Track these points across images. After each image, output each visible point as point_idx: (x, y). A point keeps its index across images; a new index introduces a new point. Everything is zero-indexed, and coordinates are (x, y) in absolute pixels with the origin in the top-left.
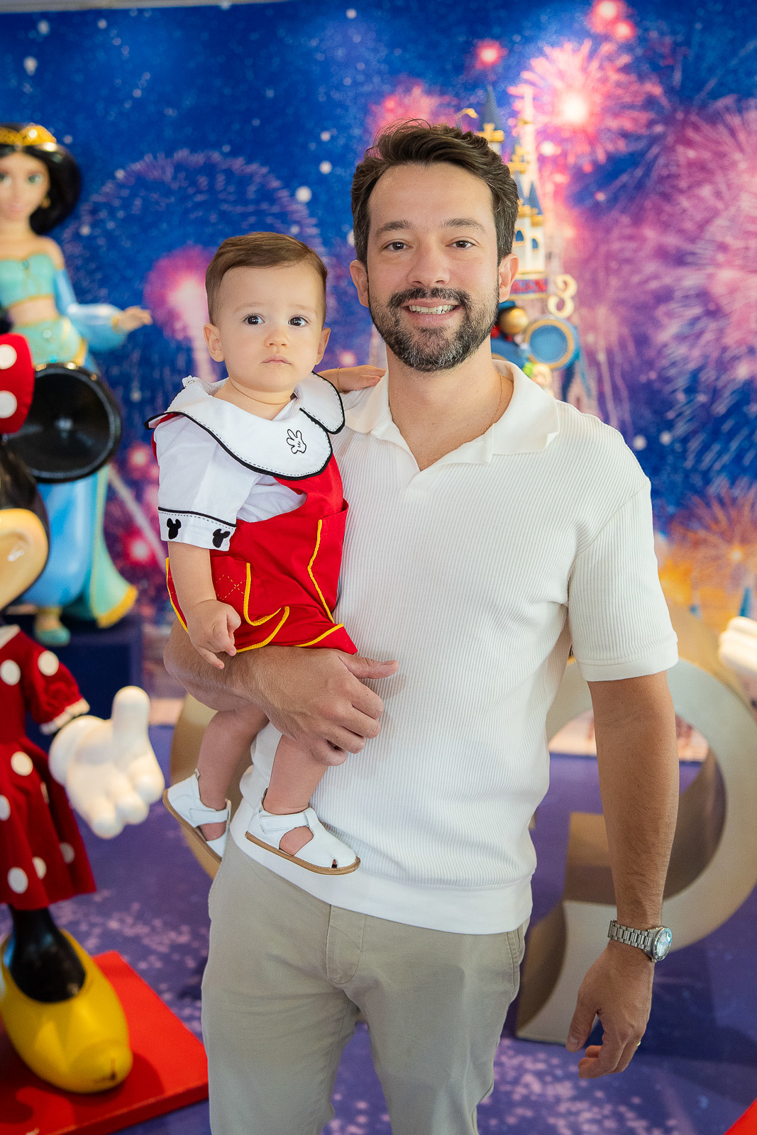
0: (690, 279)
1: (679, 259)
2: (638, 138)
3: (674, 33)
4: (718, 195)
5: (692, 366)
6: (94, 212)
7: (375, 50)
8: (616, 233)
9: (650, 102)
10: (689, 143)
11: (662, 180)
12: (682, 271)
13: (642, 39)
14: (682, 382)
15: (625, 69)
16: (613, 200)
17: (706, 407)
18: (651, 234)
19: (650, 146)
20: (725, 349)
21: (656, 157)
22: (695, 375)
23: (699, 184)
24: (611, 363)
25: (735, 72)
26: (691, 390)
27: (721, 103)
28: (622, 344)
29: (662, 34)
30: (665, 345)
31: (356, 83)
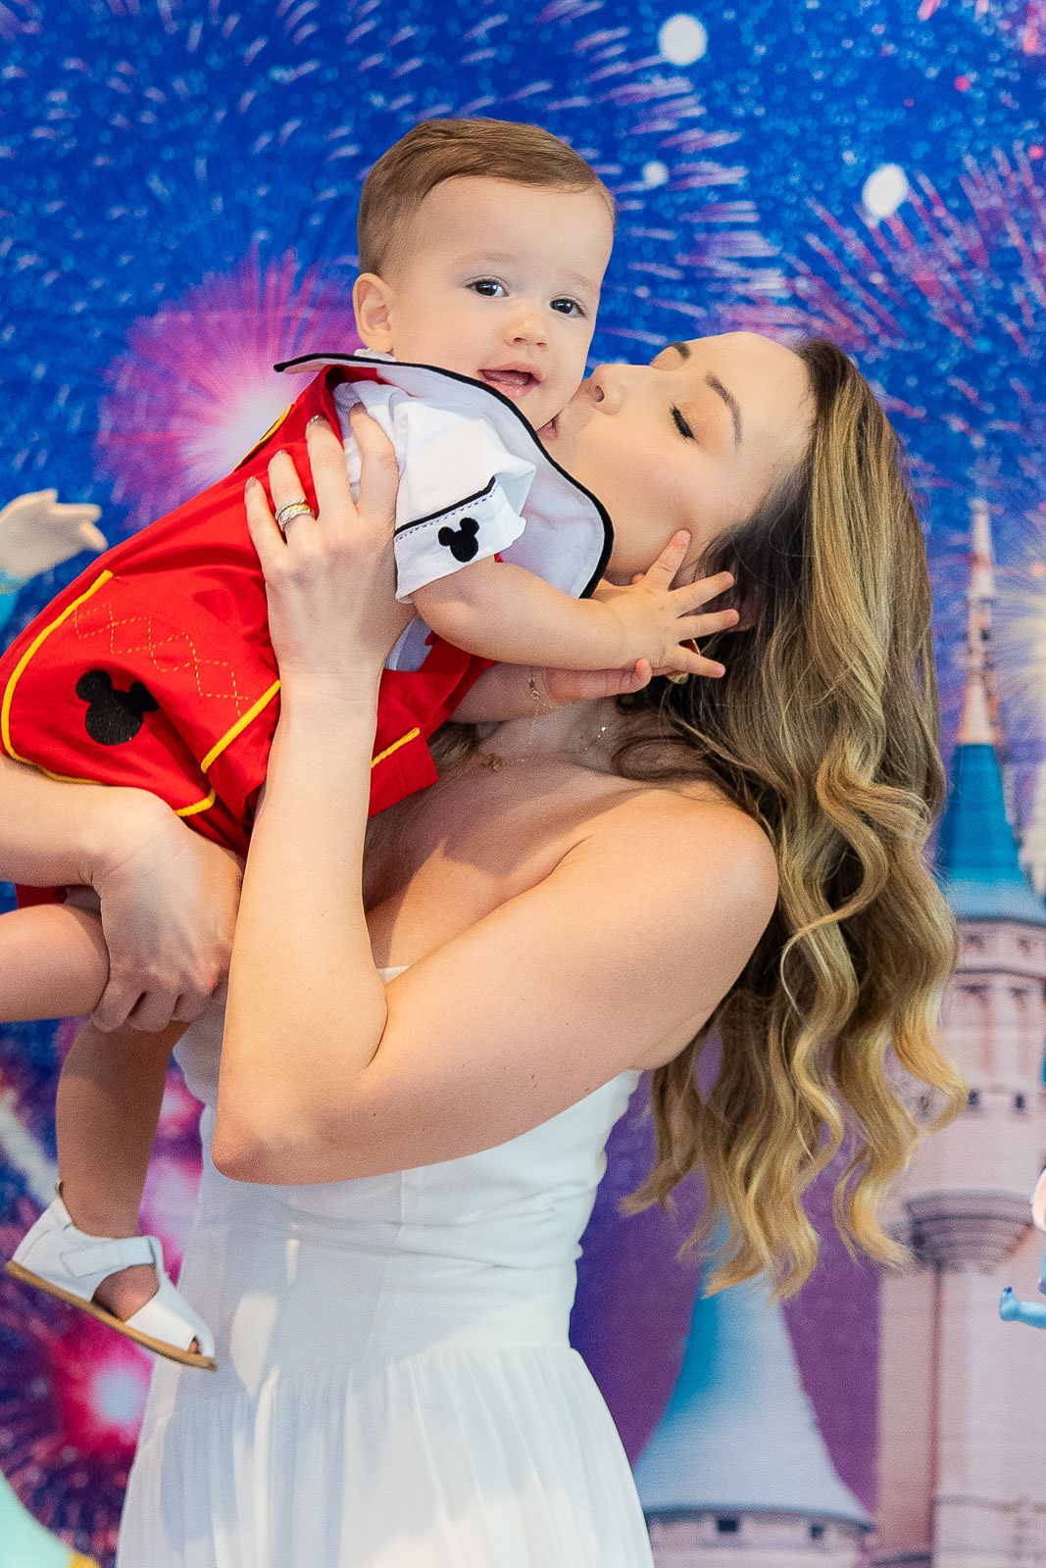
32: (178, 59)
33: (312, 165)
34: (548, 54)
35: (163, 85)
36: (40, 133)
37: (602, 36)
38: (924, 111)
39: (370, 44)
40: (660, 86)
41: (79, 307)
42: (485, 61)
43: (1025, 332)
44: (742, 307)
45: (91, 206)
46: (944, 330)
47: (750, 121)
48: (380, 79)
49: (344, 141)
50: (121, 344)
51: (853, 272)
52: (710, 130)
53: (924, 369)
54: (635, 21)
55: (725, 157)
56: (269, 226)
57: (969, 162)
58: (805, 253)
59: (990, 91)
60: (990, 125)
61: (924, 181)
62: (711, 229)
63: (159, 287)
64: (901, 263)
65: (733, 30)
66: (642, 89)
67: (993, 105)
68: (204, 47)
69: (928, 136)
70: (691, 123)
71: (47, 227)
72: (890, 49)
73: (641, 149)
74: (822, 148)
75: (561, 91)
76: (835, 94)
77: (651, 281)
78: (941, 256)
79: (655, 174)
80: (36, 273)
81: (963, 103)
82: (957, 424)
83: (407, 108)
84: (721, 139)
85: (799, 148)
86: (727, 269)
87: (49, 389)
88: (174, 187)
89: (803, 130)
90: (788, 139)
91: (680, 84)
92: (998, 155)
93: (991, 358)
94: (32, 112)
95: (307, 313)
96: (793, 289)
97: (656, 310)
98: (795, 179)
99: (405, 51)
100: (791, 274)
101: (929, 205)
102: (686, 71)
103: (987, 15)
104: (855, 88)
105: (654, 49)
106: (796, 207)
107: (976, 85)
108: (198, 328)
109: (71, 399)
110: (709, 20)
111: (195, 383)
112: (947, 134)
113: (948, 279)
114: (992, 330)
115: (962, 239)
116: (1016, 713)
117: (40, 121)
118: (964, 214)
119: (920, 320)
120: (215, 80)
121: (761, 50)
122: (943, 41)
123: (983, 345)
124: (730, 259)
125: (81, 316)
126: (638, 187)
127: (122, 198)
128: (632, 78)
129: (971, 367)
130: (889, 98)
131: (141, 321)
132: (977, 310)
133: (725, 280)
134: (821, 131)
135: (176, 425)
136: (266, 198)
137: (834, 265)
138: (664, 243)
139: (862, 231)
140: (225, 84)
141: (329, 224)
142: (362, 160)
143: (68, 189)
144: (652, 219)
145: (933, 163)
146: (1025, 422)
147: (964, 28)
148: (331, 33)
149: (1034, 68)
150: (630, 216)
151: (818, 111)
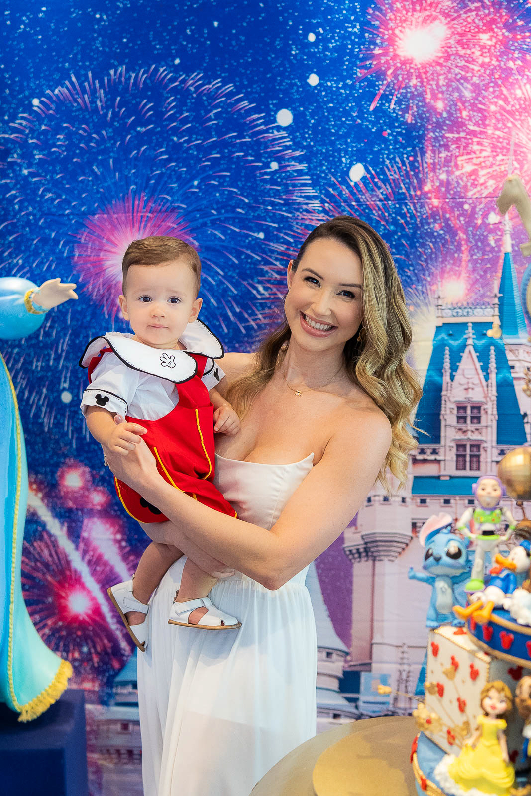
32: (103, 123)
33: (151, 162)
34: (236, 123)
35: (98, 133)
36: (53, 150)
37: (255, 116)
38: (371, 144)
39: (172, 118)
40: (276, 134)
41: (67, 212)
42: (213, 124)
43: (407, 223)
44: (304, 213)
45: (73, 176)
46: (378, 222)
47: (308, 147)
48: (175, 131)
49: (162, 153)
50: (83, 225)
51: (345, 201)
52: (294, 150)
54: (268, 111)
55: (299, 160)
56: (136, 184)
57: (387, 162)
58: (328, 194)
59: (395, 137)
60: (395, 149)
61: (371, 168)
62: (294, 185)
63: (96, 205)
64: (363, 199)
65: (303, 114)
66: (271, 136)
67: (396, 141)
68: (113, 118)
69: (372, 152)
70: (288, 148)
71: (56, 183)
72: (359, 121)
73: (269, 157)
74: (334, 157)
75: (240, 136)
76: (340, 137)
77: (272, 204)
78: (377, 196)
79: (274, 166)
80: (53, 200)
81: (385, 141)
83: (185, 141)
84: (297, 153)
85: (326, 157)
86: (300, 200)
87: (56, 241)
88: (101, 170)
89: (328, 151)
90: (322, 153)
91: (283, 134)
92: (397, 159)
93: (395, 232)
94: (51, 142)
95: (149, 215)
96: (324, 207)
97: (274, 214)
98: (325, 168)
99: (185, 121)
100: (323, 202)
101: (373, 177)
102: (285, 129)
103: (394, 109)
104: (346, 135)
105: (275, 121)
106: (325, 178)
107: (389, 135)
109: (64, 246)
110: (294, 111)
111: (109, 240)
112: (379, 152)
113: (379, 204)
114: (395, 223)
115: (386, 189)
117: (54, 146)
118: (385, 181)
120: (116, 130)
121: (312, 121)
122: (378, 119)
123: (392, 228)
124: (301, 196)
125: (68, 215)
126: (268, 170)
127: (84, 174)
128: (266, 131)
129: (387, 236)
130: (358, 139)
131: (91, 217)
132: (390, 215)
133: (299, 204)
134: (334, 151)
135: (102, 254)
136: (134, 173)
137: (338, 198)
138: (277, 190)
139: (349, 186)
140: (120, 133)
141: (157, 183)
142: (169, 160)
143: (64, 170)
144: (273, 182)
145: (374, 162)
146: (407, 255)
147: (385, 114)
148: (159, 115)
149: (411, 128)
150: (265, 181)
151: (333, 143)
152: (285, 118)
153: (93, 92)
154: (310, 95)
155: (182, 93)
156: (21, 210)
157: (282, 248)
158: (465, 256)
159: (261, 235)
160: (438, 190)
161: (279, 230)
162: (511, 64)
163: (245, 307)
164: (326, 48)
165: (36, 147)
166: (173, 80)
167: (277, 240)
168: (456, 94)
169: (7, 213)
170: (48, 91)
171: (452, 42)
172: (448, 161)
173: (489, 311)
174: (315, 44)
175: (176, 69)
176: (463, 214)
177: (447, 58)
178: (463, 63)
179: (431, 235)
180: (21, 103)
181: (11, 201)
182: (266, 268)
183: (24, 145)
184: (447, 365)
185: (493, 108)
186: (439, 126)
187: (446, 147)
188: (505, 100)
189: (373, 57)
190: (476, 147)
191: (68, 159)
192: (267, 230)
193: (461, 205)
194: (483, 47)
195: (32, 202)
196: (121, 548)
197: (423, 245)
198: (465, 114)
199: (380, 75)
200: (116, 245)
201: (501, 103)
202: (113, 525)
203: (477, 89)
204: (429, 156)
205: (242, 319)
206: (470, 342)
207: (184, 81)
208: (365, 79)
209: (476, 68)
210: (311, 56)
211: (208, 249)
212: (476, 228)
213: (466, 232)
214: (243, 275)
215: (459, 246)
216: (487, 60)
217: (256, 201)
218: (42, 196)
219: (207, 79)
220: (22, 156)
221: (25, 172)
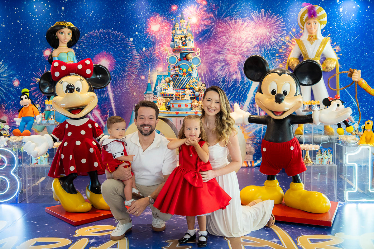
0: (222, 57)
1: (219, 53)
2: (209, 26)
3: (215, 3)
4: (227, 38)
5: (223, 76)
6: (79, 44)
7: (148, 7)
8: (205, 47)
9: (211, 18)
10: (220, 27)
11: (214, 35)
12: (219, 55)
13: (209, 5)
14: (221, 80)
15: (205, 11)
16: (204, 40)
17: (227, 85)
18: (212, 47)
19: (211, 28)
20: (230, 72)
21: (213, 30)
22: (224, 78)
23: (223, 36)
24: (205, 77)
25: (229, 11)
26: (223, 82)
27: (226, 18)
28: (207, 72)
29: (213, 3)
30: (217, 72)
31: (143, 14)
32: (99, 39)
33: (107, 46)
34: (123, 40)
37: (126, 39)
39: (111, 39)
40: (130, 42)
42: (119, 40)
45: (93, 48)
48: (112, 41)
51: (142, 54)
53: (146, 60)
55: (134, 47)
56: (104, 50)
58: (139, 53)
62: (133, 51)
63: (97, 53)
64: (145, 54)
65: (135, 39)
66: (129, 42)
67: (151, 44)
71: (89, 49)
72: (144, 40)
75: (124, 42)
77: (129, 54)
79: (130, 47)
81: (149, 44)
82: (148, 63)
84: (134, 45)
86: (134, 53)
88: (98, 47)
90: (138, 46)
92: (151, 47)
98: (138, 48)
99: (114, 39)
100: (138, 54)
104: (142, 43)
106: (138, 50)
108: (99, 56)
114: (150, 58)
115: (148, 52)
116: (151, 81)
117: (89, 42)
118: (149, 51)
119: (146, 57)
120: (101, 40)
127: (95, 47)
129: (149, 60)
130: (144, 43)
131: (96, 55)
136: (104, 48)
139: (142, 51)
140: (102, 41)
141: (108, 50)
142: (111, 46)
143: (91, 47)
144: (129, 50)
145: (147, 47)
146: (152, 63)
147: (149, 39)
148: (109, 38)
149: (153, 42)
150: (128, 50)
151: (140, 44)
152: (132, 39)
153: (97, 33)
154: (136, 35)
155: (113, 34)
156: (82, 54)
157: (131, 62)
158: (162, 64)
159: (127, 59)
160: (158, 52)
161: (130, 58)
162: (170, 32)
163: (124, 72)
164: (139, 28)
165: (86, 42)
166: (112, 32)
167: (130, 60)
168: (161, 37)
169: (80, 54)
170: (88, 33)
171: (160, 28)
172: (159, 48)
173: (166, 73)
174: (137, 27)
175: (112, 30)
176: (162, 56)
177: (160, 31)
178: (162, 32)
179: (156, 60)
180: (83, 34)
181: (81, 52)
182: (128, 65)
183: (83, 42)
184: (159, 82)
185: (167, 39)
186: (158, 42)
187: (159, 45)
188: (169, 38)
189: (147, 30)
190: (164, 46)
191: (92, 45)
192: (128, 59)
193: (162, 55)
194: (165, 29)
195: (85, 52)
196: (100, 115)
197: (155, 62)
198: (162, 40)
199: (148, 33)
200: (100, 60)
201: (168, 38)
202: (99, 111)
203: (164, 36)
204: (156, 46)
205: (123, 73)
206: (163, 78)
207: (114, 32)
208: (145, 33)
209: (164, 32)
210: (136, 29)
211: (117, 61)
212: (164, 59)
213: (162, 59)
214: (124, 66)
215: (161, 61)
216: (166, 31)
217: (126, 53)
218: (87, 51)
219: (118, 32)
220: (83, 44)
221: (84, 47)
